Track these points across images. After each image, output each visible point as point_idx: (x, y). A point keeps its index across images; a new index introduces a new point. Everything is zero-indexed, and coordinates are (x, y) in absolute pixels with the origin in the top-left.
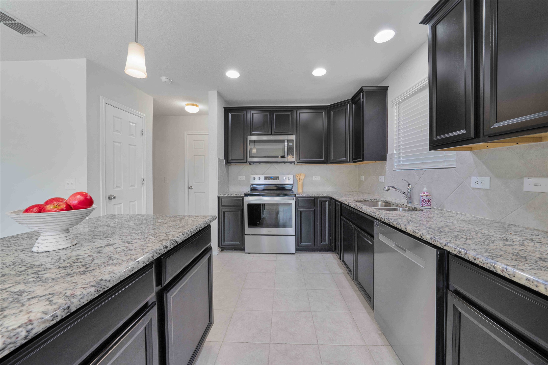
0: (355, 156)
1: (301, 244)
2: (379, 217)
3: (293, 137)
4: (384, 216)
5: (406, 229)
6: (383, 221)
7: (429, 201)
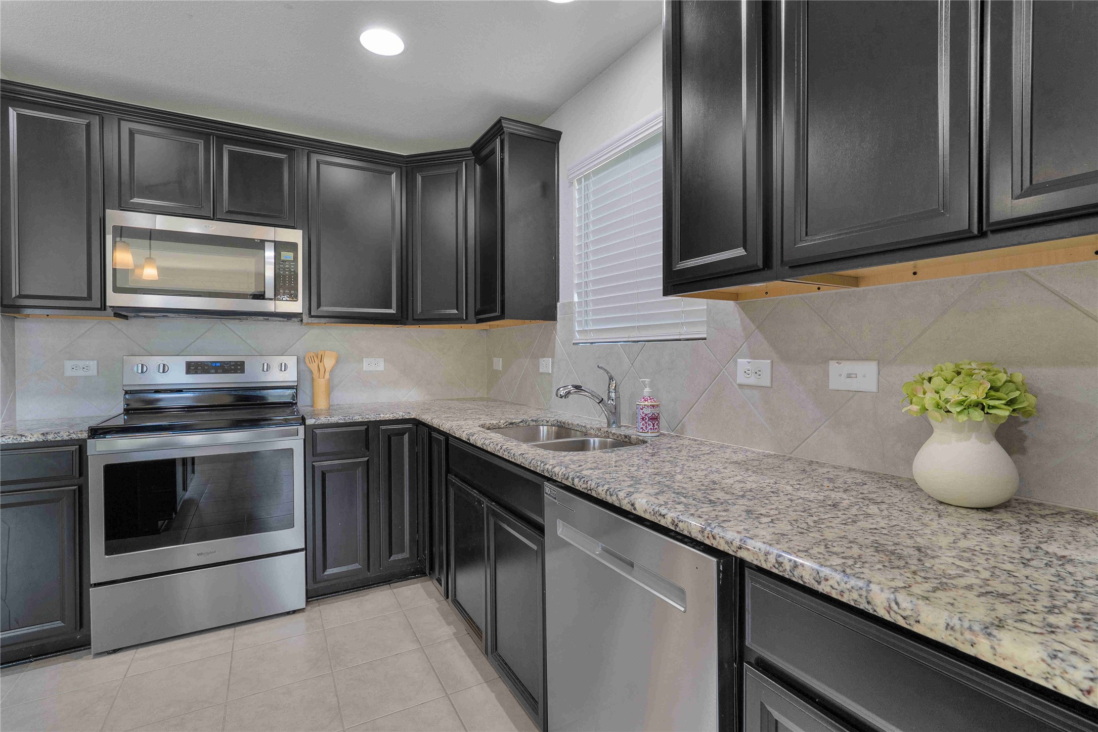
0: (482, 304)
1: (326, 573)
2: (557, 472)
3: (295, 236)
4: (569, 470)
5: (633, 505)
6: (569, 485)
7: (655, 419)
